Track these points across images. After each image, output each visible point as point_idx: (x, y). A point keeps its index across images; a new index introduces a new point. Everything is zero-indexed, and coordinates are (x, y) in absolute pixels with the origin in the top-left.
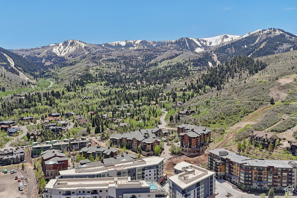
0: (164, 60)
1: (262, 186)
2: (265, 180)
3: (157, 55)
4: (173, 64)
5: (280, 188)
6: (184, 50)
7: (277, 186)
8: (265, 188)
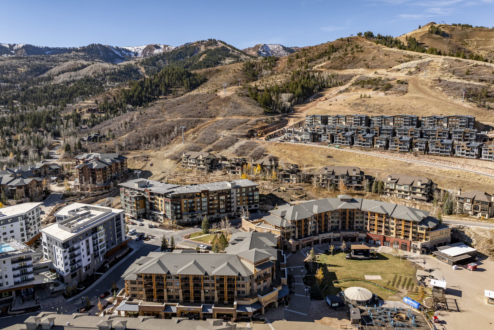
0: (63, 72)
1: (195, 217)
2: (199, 208)
3: (52, 66)
4: (79, 78)
5: (218, 215)
6: (96, 60)
7: (213, 214)
8: (199, 219)
